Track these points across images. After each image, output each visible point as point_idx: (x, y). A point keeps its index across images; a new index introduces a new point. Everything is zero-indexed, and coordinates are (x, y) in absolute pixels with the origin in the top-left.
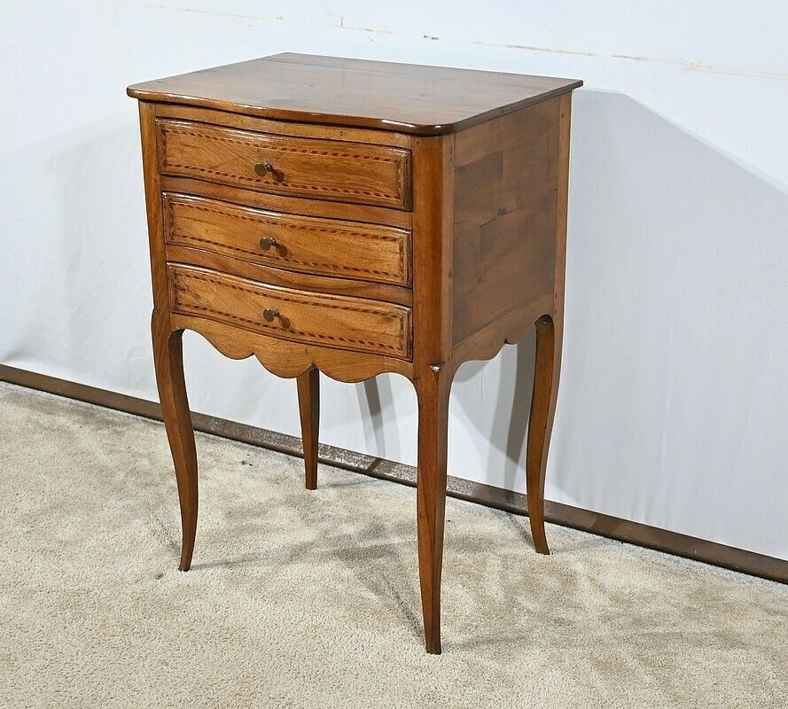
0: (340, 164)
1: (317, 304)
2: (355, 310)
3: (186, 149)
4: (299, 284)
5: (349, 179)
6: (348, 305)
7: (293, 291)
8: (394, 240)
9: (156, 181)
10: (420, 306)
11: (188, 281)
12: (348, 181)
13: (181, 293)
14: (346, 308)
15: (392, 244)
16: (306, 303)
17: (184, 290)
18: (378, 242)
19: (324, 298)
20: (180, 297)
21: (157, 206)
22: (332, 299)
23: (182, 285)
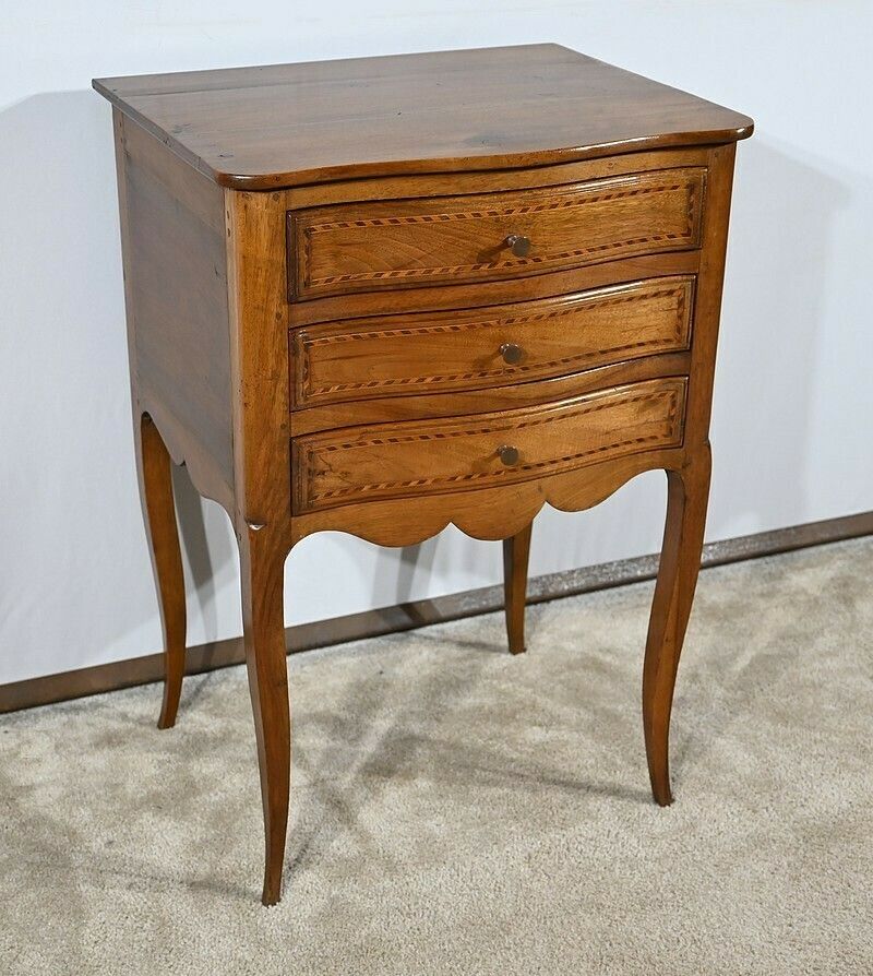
0: (613, 209)
1: (564, 417)
2: (611, 405)
3: (345, 249)
4: (537, 398)
5: (622, 227)
6: (603, 401)
7: (531, 410)
8: (670, 293)
9: (279, 316)
10: (699, 370)
11: (330, 457)
12: (621, 231)
13: (319, 480)
14: (600, 408)
15: (665, 301)
16: (550, 420)
17: (323, 473)
18: (645, 302)
19: (573, 403)
20: (317, 486)
21: (278, 355)
22: (585, 400)
23: (321, 465)
